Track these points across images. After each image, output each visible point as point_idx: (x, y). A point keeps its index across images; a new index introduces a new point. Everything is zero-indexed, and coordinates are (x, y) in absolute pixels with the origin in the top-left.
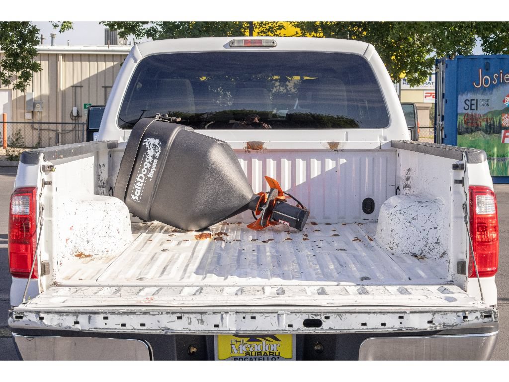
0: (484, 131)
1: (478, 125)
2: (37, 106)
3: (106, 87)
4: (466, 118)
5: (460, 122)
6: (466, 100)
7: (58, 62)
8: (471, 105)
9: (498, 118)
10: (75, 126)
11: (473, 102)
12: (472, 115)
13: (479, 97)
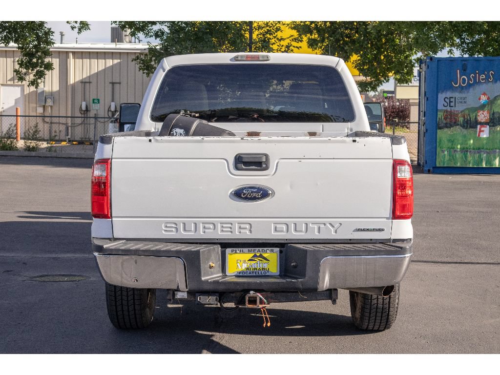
0: (461, 126)
1: (456, 121)
2: (48, 101)
3: (113, 83)
4: (445, 114)
5: (440, 117)
6: (446, 98)
7: (68, 60)
8: (450, 102)
9: (474, 114)
10: (84, 120)
11: (452, 100)
12: (451, 112)
13: (457, 95)
